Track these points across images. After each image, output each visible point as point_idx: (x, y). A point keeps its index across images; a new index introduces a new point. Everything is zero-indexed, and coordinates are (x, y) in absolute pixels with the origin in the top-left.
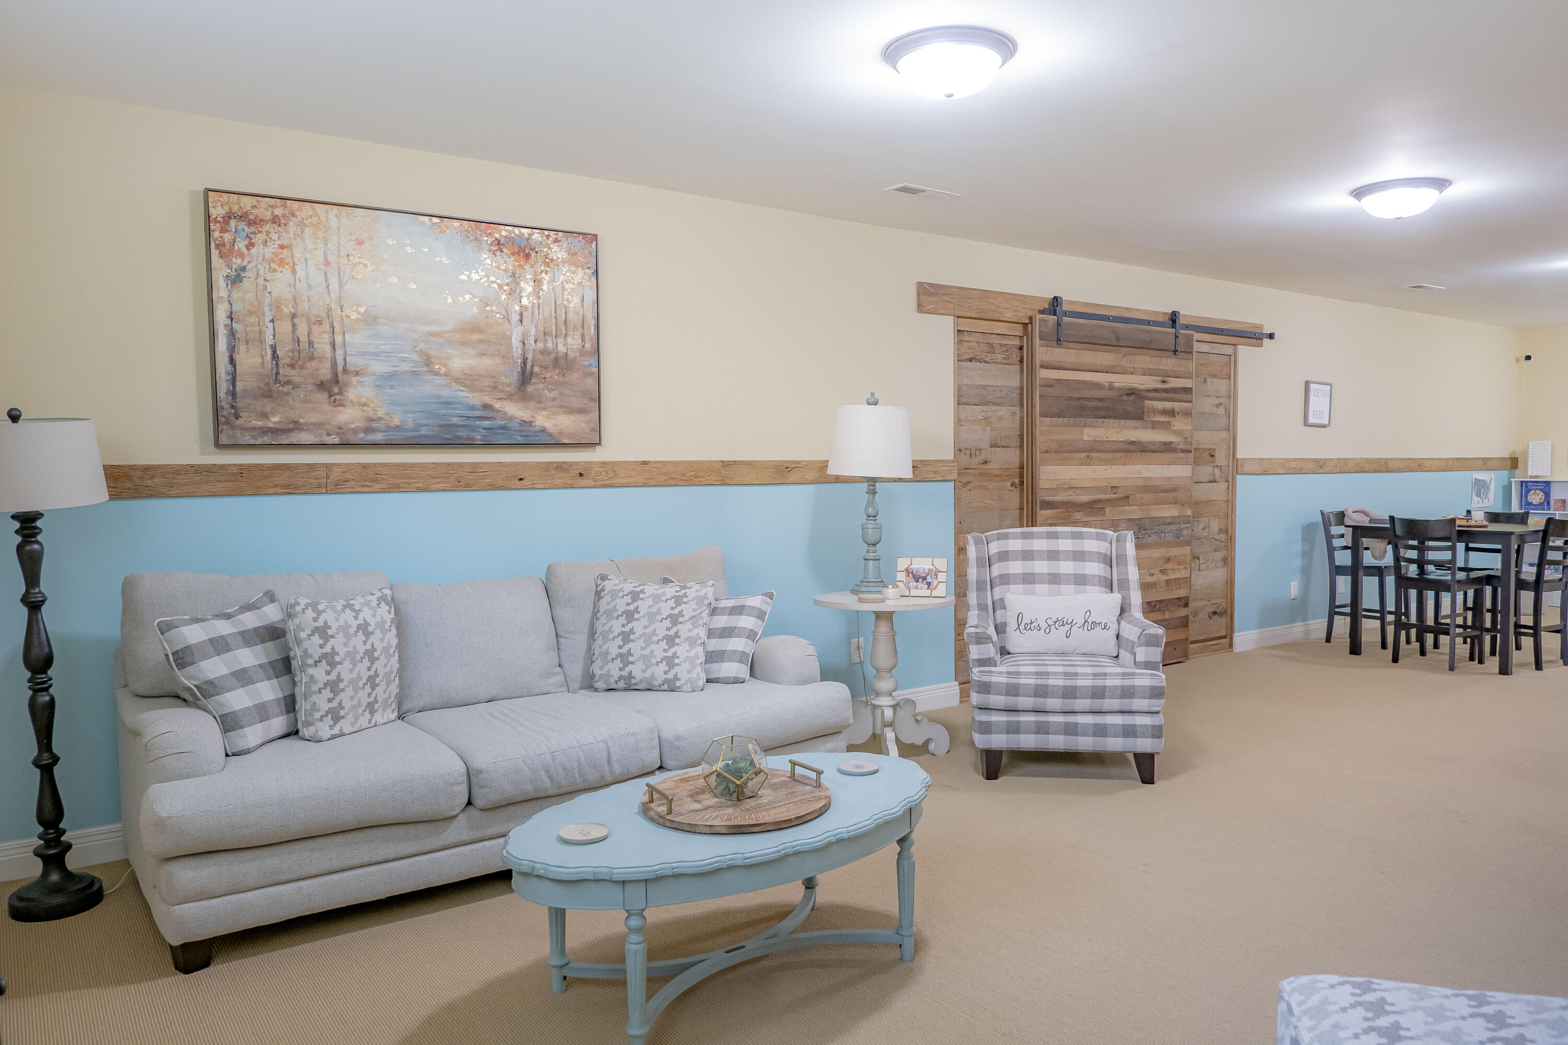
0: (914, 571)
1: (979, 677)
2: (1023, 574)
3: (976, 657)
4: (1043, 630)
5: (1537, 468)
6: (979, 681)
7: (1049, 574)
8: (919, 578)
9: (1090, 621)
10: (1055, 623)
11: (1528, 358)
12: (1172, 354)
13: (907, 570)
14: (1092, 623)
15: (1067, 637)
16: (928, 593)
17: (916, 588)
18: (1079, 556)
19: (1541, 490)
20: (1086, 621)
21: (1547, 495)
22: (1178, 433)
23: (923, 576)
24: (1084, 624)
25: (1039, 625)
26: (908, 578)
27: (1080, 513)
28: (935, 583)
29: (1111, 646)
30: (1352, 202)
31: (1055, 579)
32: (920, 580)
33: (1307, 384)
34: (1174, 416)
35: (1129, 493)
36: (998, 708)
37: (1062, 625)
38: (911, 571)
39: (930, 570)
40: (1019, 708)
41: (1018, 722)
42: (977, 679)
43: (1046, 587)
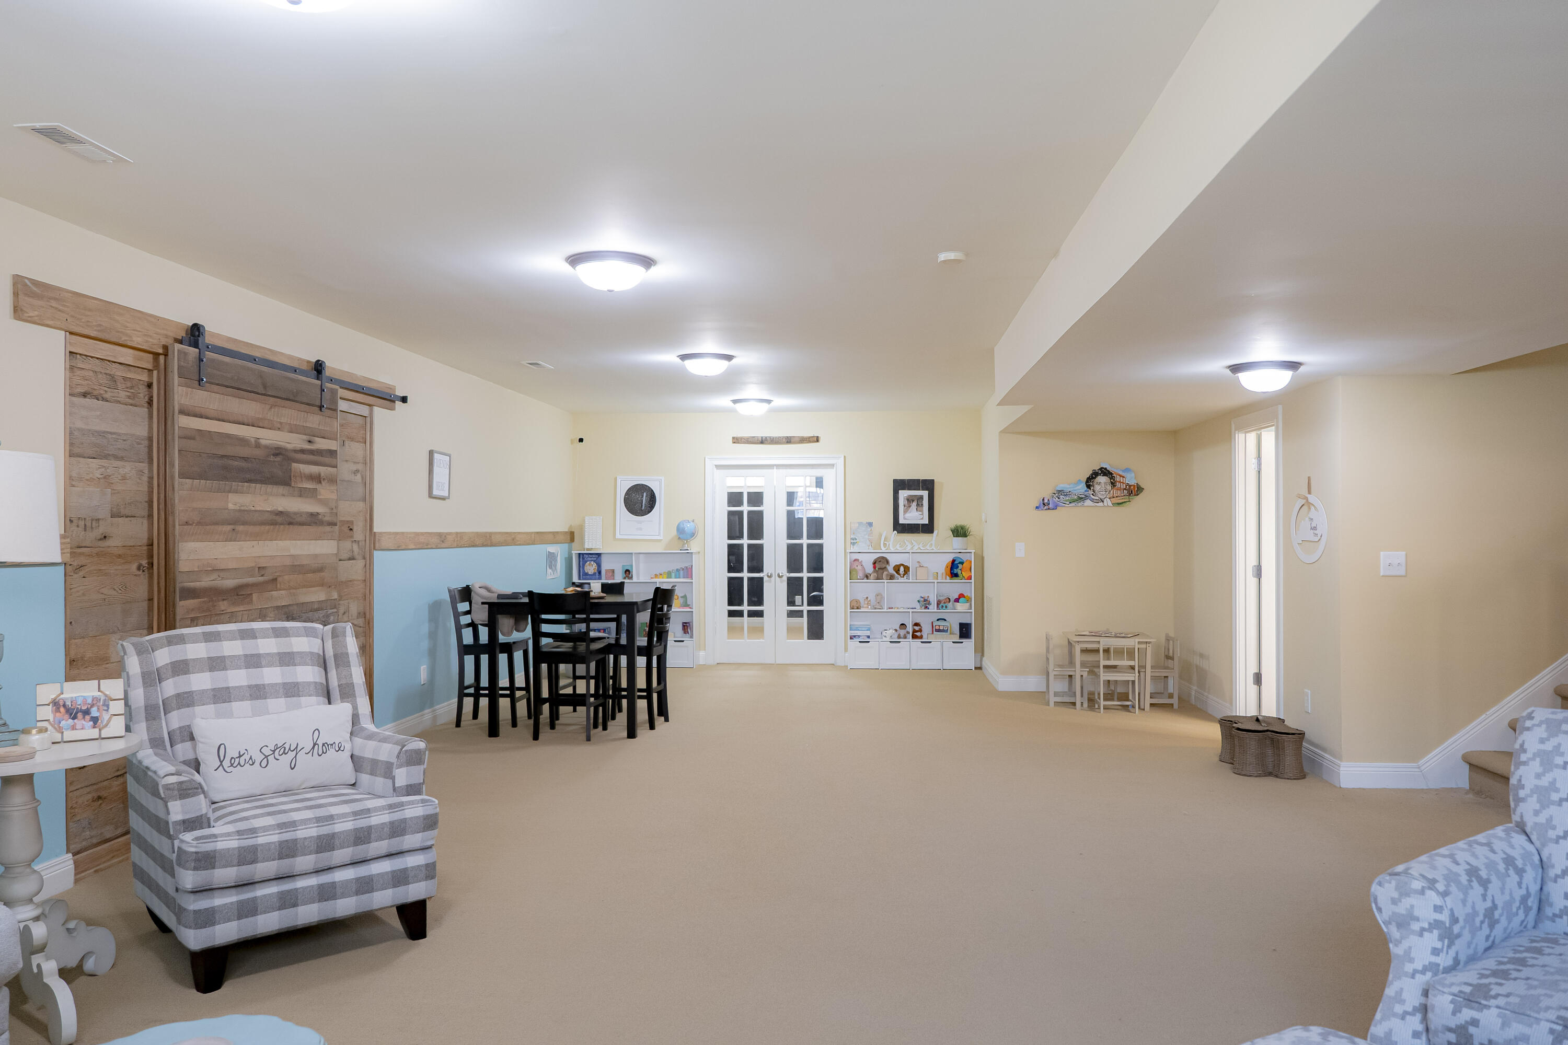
0: (68, 703)
1: (196, 847)
2: (213, 690)
3: (179, 817)
4: (257, 763)
5: (592, 543)
6: (197, 853)
7: (249, 687)
8: (77, 713)
9: (320, 742)
10: (274, 751)
11: (581, 440)
12: (318, 409)
13: (56, 704)
14: (323, 745)
15: (292, 769)
16: (94, 733)
17: (73, 728)
18: (287, 659)
19: (594, 561)
20: (315, 745)
21: (599, 566)
22: (323, 502)
23: (84, 708)
24: (313, 748)
25: (251, 758)
26: (58, 714)
27: (225, 602)
28: (106, 717)
29: (347, 772)
30: (566, 268)
31: (258, 692)
32: (80, 715)
33: (431, 453)
34: (320, 482)
35: (276, 574)
36: (225, 885)
37: (284, 753)
38: (61, 703)
39: (96, 700)
40: (257, 878)
41: (254, 899)
42: (193, 850)
43: (247, 704)
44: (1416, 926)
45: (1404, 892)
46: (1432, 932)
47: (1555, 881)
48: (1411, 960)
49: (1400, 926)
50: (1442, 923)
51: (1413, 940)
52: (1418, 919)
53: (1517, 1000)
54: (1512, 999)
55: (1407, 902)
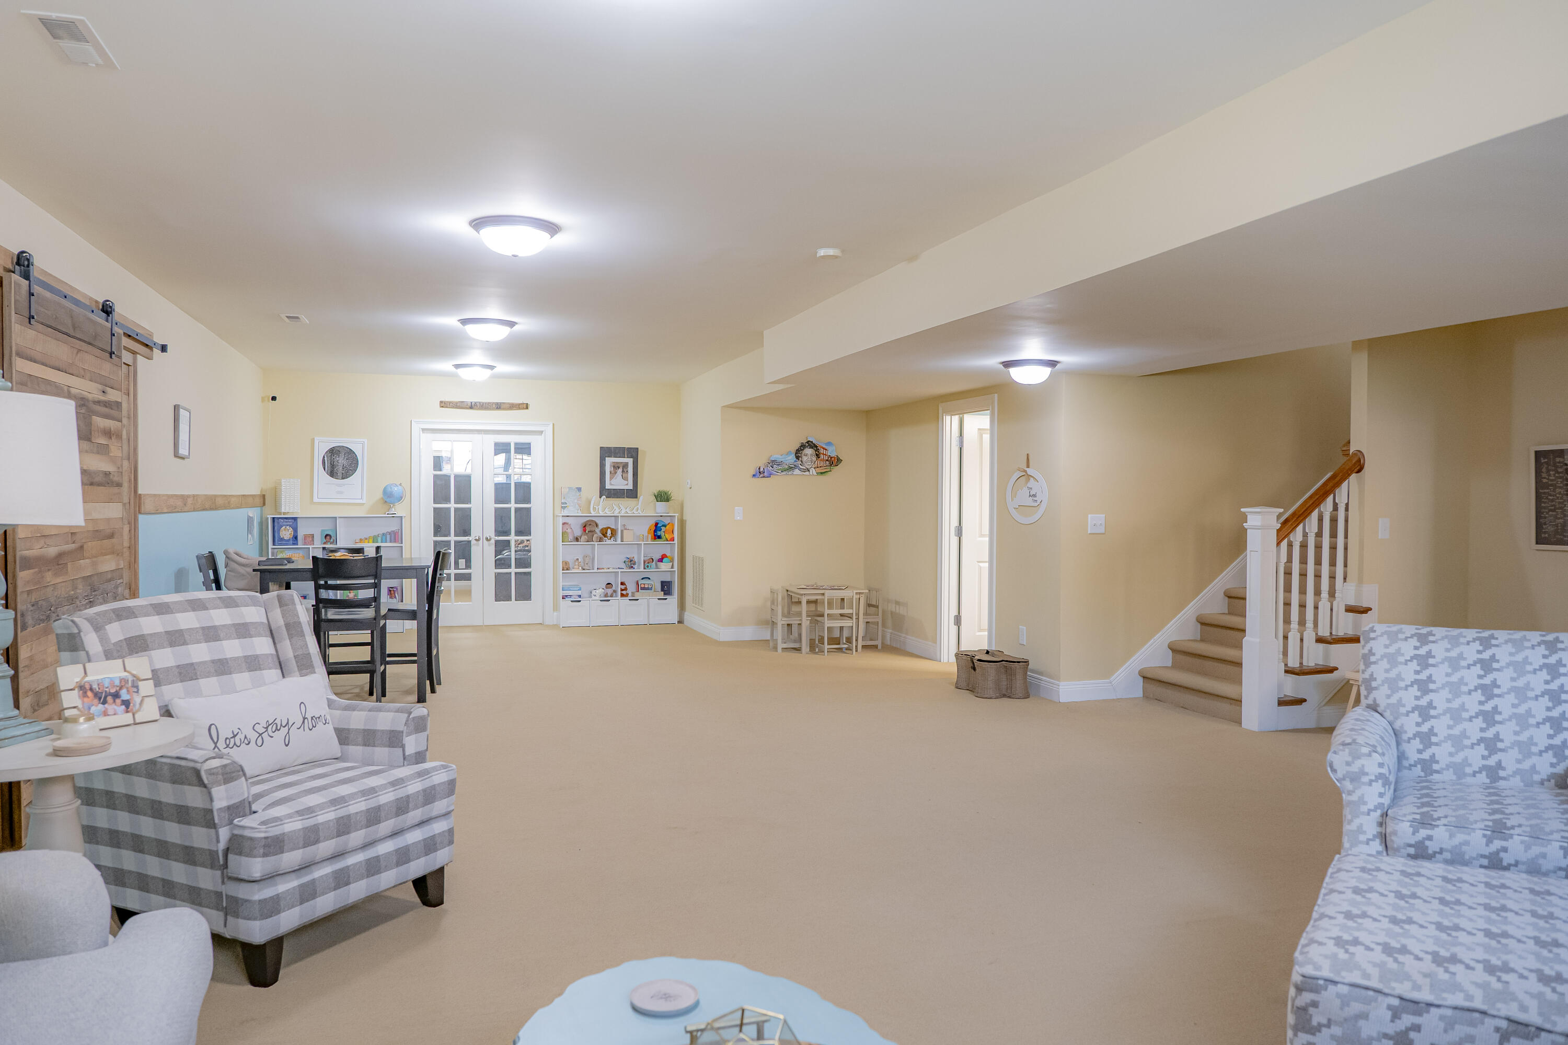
0: (95, 686)
1: (266, 832)
2: (178, 667)
3: (224, 804)
4: (253, 742)
5: (289, 507)
6: (266, 838)
7: (213, 662)
8: (106, 697)
9: (309, 716)
10: (267, 728)
11: (274, 398)
12: (108, 355)
13: (81, 688)
14: (312, 718)
15: (287, 745)
17: (105, 714)
18: (243, 631)
19: (290, 526)
20: (304, 718)
21: (295, 530)
22: (113, 460)
23: (113, 691)
24: (303, 722)
25: (246, 737)
26: (86, 699)
27: (50, 573)
28: (137, 699)
29: (335, 748)
31: (222, 667)
32: (109, 699)
33: (176, 408)
34: (111, 438)
35: (84, 541)
37: (277, 729)
38: (87, 687)
39: (124, 681)
42: (263, 835)
43: (213, 680)
44: (1365, 779)
45: (1356, 756)
46: (1377, 782)
47: (1409, 742)
48: (1365, 803)
49: (1352, 780)
50: (1384, 774)
51: (1365, 789)
52: (1367, 774)
53: (1454, 819)
54: (1449, 819)
55: (1358, 763)
